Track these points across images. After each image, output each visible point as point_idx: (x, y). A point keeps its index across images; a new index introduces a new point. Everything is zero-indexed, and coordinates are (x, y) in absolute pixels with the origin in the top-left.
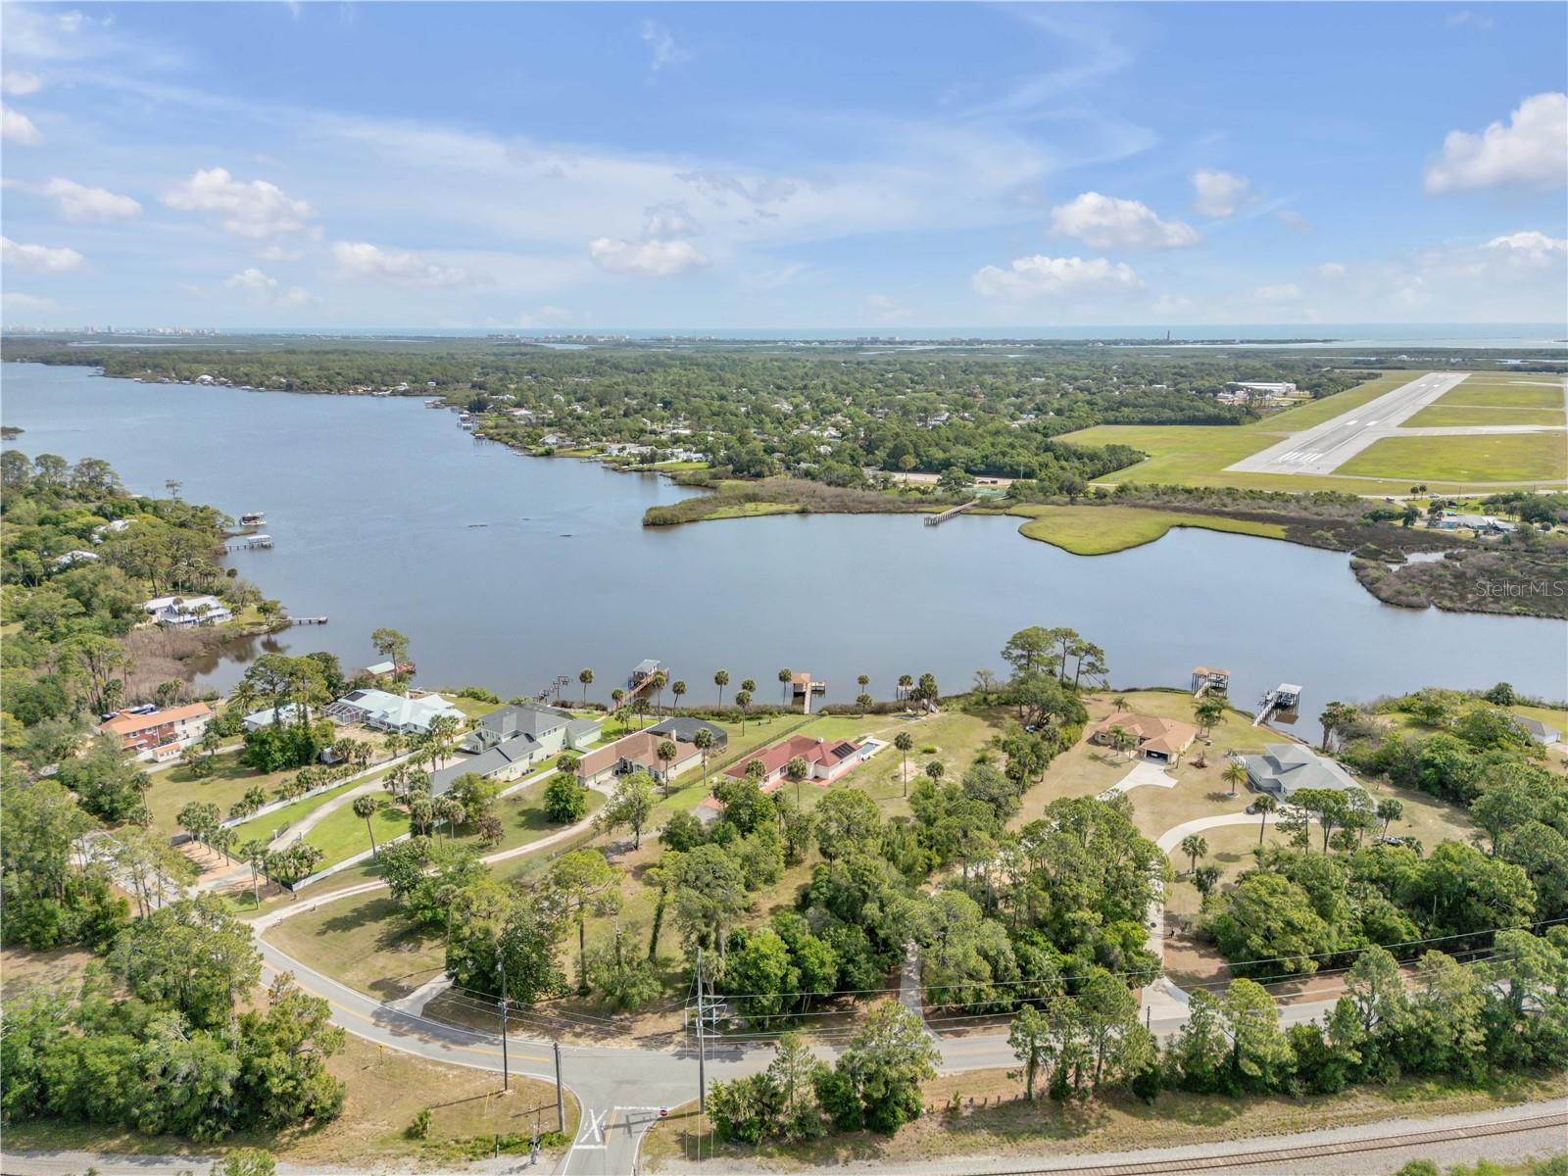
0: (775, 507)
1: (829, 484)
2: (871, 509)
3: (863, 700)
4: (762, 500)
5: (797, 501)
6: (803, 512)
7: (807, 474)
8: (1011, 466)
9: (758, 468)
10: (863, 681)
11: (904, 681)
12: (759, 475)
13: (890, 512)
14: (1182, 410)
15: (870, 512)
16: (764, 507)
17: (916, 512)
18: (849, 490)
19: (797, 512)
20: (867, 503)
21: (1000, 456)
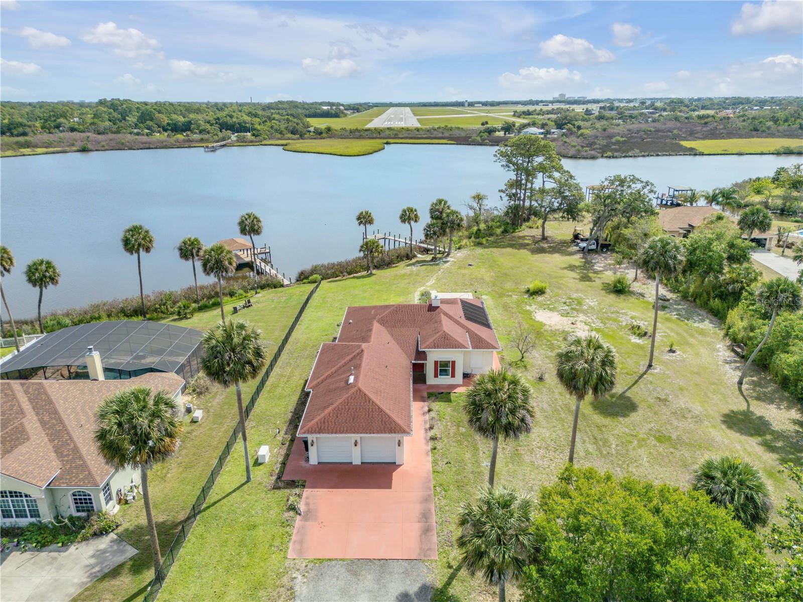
0: (51, 149)
1: (99, 134)
2: (147, 147)
3: (369, 248)
4: (37, 146)
5: (73, 145)
6: (84, 150)
7: (73, 130)
8: (239, 124)
9: (21, 130)
10: (365, 219)
11: (408, 216)
12: (24, 134)
13: (166, 147)
15: (149, 148)
16: (39, 150)
17: (190, 147)
18: (120, 136)
19: (79, 151)
20: (142, 143)
21: (228, 118)
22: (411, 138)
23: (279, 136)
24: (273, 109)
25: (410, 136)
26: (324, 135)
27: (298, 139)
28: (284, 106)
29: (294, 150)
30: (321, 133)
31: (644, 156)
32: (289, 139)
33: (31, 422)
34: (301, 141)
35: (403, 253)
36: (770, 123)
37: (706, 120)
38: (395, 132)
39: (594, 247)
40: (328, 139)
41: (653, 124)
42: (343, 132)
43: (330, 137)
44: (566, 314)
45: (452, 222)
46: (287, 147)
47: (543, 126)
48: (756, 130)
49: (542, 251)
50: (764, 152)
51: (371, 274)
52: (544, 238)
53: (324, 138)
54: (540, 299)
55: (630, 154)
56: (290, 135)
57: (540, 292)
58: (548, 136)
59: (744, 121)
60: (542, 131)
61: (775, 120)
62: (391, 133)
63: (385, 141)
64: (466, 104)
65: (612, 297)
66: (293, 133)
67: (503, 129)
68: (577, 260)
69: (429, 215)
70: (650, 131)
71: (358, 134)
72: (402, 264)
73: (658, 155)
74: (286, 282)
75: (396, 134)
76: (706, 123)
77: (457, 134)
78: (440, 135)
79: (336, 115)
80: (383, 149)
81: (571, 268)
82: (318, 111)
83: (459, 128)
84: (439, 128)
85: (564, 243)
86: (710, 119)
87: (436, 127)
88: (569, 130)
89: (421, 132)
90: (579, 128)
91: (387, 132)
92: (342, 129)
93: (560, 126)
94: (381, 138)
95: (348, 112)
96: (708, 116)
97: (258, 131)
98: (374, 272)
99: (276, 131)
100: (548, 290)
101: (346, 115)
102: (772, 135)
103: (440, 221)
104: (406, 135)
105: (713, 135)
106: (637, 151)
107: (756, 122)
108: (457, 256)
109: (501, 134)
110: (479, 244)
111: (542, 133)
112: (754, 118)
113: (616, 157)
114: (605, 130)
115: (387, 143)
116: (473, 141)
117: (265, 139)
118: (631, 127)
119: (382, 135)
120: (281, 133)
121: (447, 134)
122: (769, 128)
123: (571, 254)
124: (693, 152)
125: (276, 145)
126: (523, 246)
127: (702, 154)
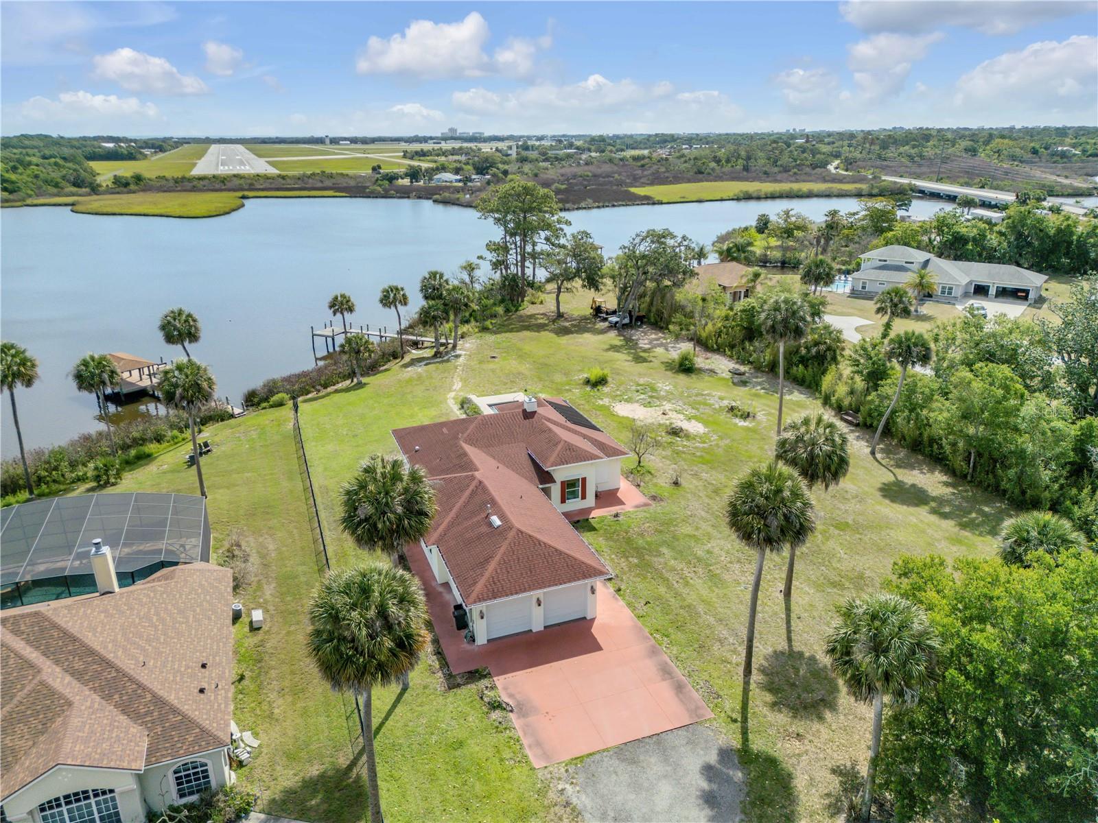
3: (350, 346)
11: (392, 298)
14: (78, 148)
22: (278, 189)
23: (55, 190)
24: (14, 147)
25: (273, 186)
26: (132, 187)
27: (89, 195)
28: (35, 143)
29: (94, 211)
30: (127, 185)
31: (598, 207)
32: (73, 195)
33: (56, 678)
34: (95, 197)
35: (389, 350)
36: (713, 164)
37: (642, 162)
38: (249, 181)
39: (627, 321)
40: (141, 193)
41: (586, 168)
42: (164, 182)
43: (143, 191)
44: (648, 405)
45: (457, 301)
46: (76, 208)
47: (457, 171)
48: (700, 172)
49: (565, 331)
50: (724, 198)
51: (360, 385)
52: (560, 315)
53: (134, 192)
54: (606, 389)
55: (583, 205)
56: (74, 189)
57: (601, 382)
58: (469, 184)
59: (685, 162)
60: (458, 177)
61: (718, 161)
62: (242, 181)
63: (240, 194)
64: (328, 141)
65: (682, 378)
66: (75, 184)
67: (406, 175)
68: (613, 337)
69: (420, 295)
70: (588, 176)
71: (189, 185)
72: (394, 365)
73: (614, 206)
74: (237, 411)
75: (251, 184)
76: (643, 166)
77: (343, 183)
78: (320, 185)
79: (130, 157)
80: (243, 205)
81: (613, 348)
82: (97, 150)
83: (342, 174)
84: (313, 174)
85: (585, 318)
86: (646, 161)
87: (309, 173)
88: (494, 175)
89: (289, 181)
90: (506, 173)
91: (237, 182)
92: (158, 178)
93: (481, 170)
94: (229, 190)
95: (147, 152)
96: (643, 158)
97: (13, 182)
98: (364, 380)
99: (46, 182)
100: (609, 379)
101: (145, 156)
102: (719, 178)
103: (440, 302)
104: (267, 185)
105: (658, 180)
106: (590, 201)
107: (699, 163)
108: (467, 347)
109: (406, 182)
110: (484, 329)
111: (460, 181)
112: (695, 159)
113: (568, 210)
114: (536, 175)
115: (244, 197)
116: (372, 192)
117: (30, 196)
118: (563, 171)
119: (229, 185)
120: (56, 185)
121: (328, 183)
122: (713, 169)
123: (603, 332)
124: (649, 201)
125: (55, 205)
126: (540, 328)
127: (662, 203)
